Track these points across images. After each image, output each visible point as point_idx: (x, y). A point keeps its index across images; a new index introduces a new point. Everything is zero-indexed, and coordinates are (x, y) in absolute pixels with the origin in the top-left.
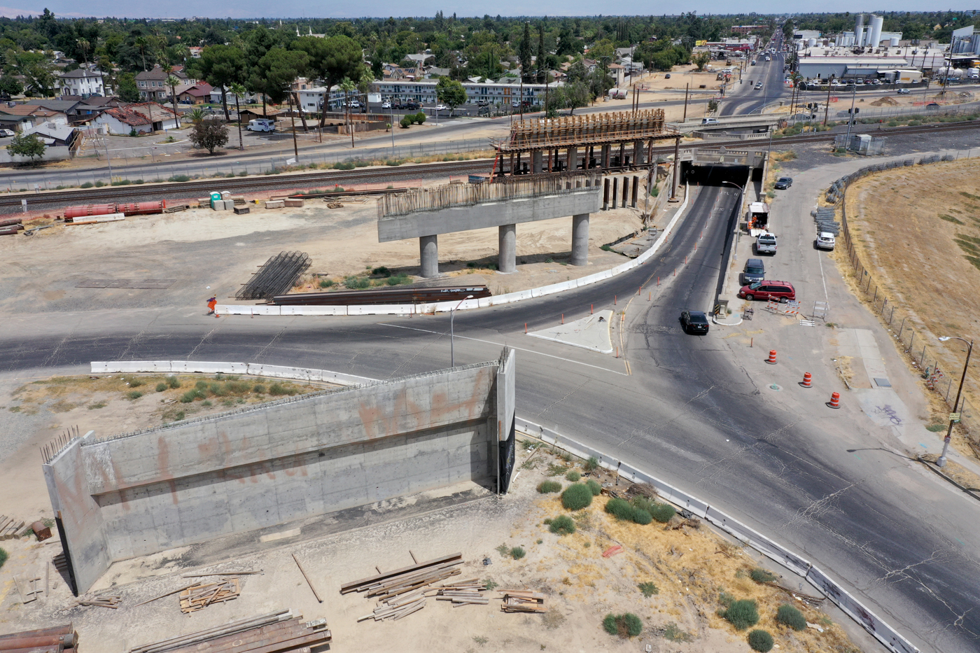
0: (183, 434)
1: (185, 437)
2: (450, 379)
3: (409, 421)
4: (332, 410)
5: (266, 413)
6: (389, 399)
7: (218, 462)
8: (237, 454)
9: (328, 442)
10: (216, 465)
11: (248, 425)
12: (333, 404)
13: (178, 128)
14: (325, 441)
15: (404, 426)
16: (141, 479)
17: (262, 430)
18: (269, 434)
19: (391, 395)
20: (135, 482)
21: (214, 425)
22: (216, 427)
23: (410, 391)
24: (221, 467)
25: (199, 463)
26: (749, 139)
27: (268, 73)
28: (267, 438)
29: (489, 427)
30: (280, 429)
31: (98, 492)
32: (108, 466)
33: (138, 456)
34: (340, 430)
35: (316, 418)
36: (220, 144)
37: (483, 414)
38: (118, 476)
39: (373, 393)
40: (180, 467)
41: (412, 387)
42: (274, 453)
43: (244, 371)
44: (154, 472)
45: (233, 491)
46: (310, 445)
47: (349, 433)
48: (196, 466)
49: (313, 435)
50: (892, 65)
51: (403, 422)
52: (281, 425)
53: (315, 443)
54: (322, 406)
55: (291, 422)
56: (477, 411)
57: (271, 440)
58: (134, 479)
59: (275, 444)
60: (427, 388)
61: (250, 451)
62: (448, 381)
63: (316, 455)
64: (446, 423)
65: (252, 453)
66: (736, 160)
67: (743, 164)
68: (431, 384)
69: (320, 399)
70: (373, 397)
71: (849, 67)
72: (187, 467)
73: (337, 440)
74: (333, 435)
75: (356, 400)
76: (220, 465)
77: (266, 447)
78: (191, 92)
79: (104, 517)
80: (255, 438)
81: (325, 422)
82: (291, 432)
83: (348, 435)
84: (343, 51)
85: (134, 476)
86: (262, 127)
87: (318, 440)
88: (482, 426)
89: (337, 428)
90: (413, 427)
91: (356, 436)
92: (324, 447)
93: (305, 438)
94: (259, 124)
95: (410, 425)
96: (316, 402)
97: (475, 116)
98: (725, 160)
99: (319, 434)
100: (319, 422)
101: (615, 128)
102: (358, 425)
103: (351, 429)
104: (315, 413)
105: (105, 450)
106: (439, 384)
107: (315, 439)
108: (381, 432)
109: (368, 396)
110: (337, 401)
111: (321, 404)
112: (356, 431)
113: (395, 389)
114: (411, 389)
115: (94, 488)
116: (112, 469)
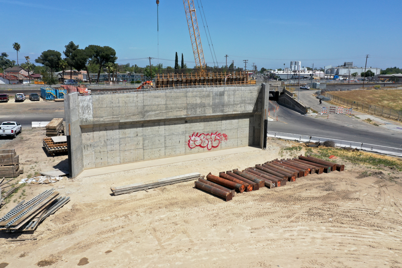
2: (242, 90)
3: (225, 109)
4: (194, 96)
5: (166, 93)
6: (218, 95)
7: (142, 116)
8: (150, 113)
9: (191, 114)
10: (141, 118)
11: (158, 97)
14: (189, 113)
15: (223, 111)
16: (105, 120)
17: (163, 102)
18: (166, 104)
19: (218, 93)
20: (102, 121)
21: (142, 94)
22: (143, 96)
24: (143, 120)
25: (134, 115)
27: (76, 58)
28: (164, 106)
29: (254, 120)
30: (171, 102)
31: (84, 124)
32: (90, 109)
33: (105, 106)
34: (196, 108)
35: (187, 99)
36: (55, 84)
37: (254, 110)
38: (94, 117)
39: (212, 91)
40: (124, 116)
41: (227, 91)
42: (167, 115)
44: (112, 117)
45: (146, 136)
46: (183, 114)
47: (200, 110)
48: (132, 117)
49: (185, 109)
51: (222, 109)
53: (185, 113)
55: (176, 100)
56: (251, 109)
57: (167, 108)
58: (102, 119)
60: (233, 92)
61: (157, 112)
63: (184, 121)
64: (239, 113)
65: (157, 114)
66: (274, 89)
69: (189, 90)
72: (128, 116)
73: (195, 114)
74: (193, 110)
75: (204, 93)
76: (143, 118)
77: (164, 111)
78: (32, 76)
79: (83, 142)
80: (160, 106)
81: (191, 103)
82: (175, 105)
83: (200, 112)
85: (102, 117)
87: (187, 112)
88: (252, 118)
89: (194, 107)
90: (226, 112)
91: (203, 112)
92: (189, 116)
93: (181, 109)
95: (225, 111)
99: (187, 109)
100: (188, 102)
102: (204, 107)
103: (201, 108)
104: (186, 97)
105: (90, 99)
106: (238, 92)
107: (185, 111)
108: (213, 112)
109: (210, 92)
110: (196, 92)
111: (189, 92)
112: (203, 110)
113: (220, 90)
114: (227, 92)
115: (82, 122)
116: (92, 111)
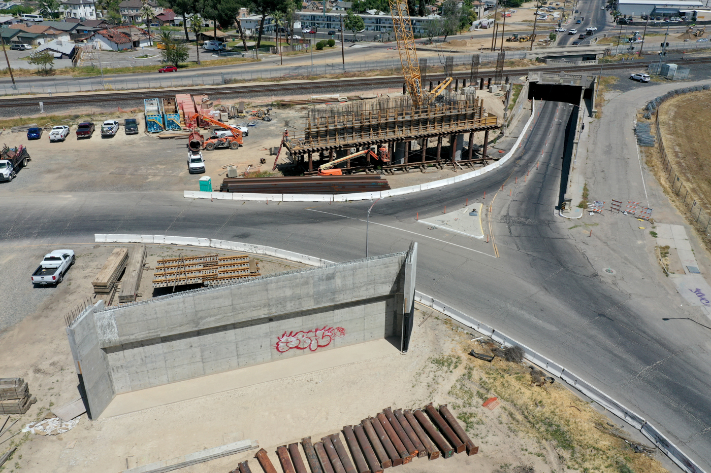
0: (169, 304)
1: (170, 306)
2: (369, 265)
3: (336, 296)
4: (280, 288)
5: (231, 290)
6: (323, 280)
7: (194, 325)
8: (208, 319)
9: (275, 311)
10: (193, 327)
11: (217, 298)
12: (281, 284)
13: (151, 46)
15: (333, 300)
16: (137, 337)
17: (228, 302)
18: (232, 305)
19: (324, 277)
20: (133, 339)
21: (192, 298)
22: (194, 300)
24: (197, 329)
25: (181, 326)
26: (582, 65)
28: (231, 308)
29: (396, 301)
30: (241, 301)
31: (106, 346)
32: (113, 327)
33: (136, 320)
34: (285, 302)
35: (268, 294)
36: (183, 60)
37: (391, 291)
38: (121, 336)
39: (311, 275)
40: (166, 328)
42: (236, 319)
43: (208, 244)
44: (147, 332)
45: (205, 346)
46: (263, 313)
47: (292, 304)
48: (178, 328)
49: (265, 306)
50: (691, 5)
51: (332, 297)
52: (241, 299)
53: (267, 312)
54: (273, 285)
55: (249, 296)
56: (386, 290)
57: (234, 310)
58: (132, 337)
59: (237, 312)
60: (351, 272)
61: (218, 317)
62: (367, 267)
63: (265, 320)
64: (364, 298)
65: (219, 319)
66: (572, 82)
67: (577, 85)
68: (354, 269)
69: (271, 280)
70: (311, 279)
71: (657, 7)
72: (172, 328)
73: (283, 310)
74: (280, 306)
75: (298, 280)
76: (196, 327)
77: (230, 314)
79: (110, 363)
80: (222, 308)
81: (275, 297)
82: (249, 304)
83: (291, 306)
85: (133, 334)
86: (213, 47)
87: (269, 310)
88: (391, 300)
89: (282, 301)
90: (339, 301)
91: (297, 307)
92: (273, 315)
93: (259, 308)
94: (211, 44)
95: (338, 299)
96: (269, 282)
98: (564, 82)
99: (269, 305)
100: (270, 297)
102: (298, 299)
103: (293, 302)
104: (267, 290)
105: (111, 316)
106: (360, 270)
107: (266, 309)
108: (317, 304)
109: (308, 278)
110: (284, 281)
111: (272, 283)
112: (297, 303)
113: (328, 273)
114: (339, 273)
115: (103, 343)
116: (116, 330)
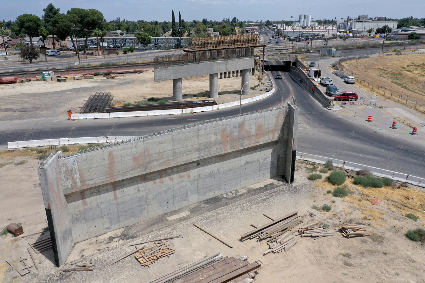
0: (124, 149)
1: (125, 151)
2: (265, 116)
3: (245, 142)
4: (207, 134)
5: (173, 135)
6: (236, 128)
7: (144, 169)
8: (154, 163)
9: (205, 155)
10: (143, 171)
11: (162, 143)
12: (208, 130)
13: (7, 55)
14: (202, 154)
15: (242, 145)
16: (97, 182)
17: (169, 147)
18: (173, 149)
19: (237, 125)
20: (93, 184)
21: (142, 143)
22: (144, 145)
23: (246, 123)
24: (145, 173)
25: (133, 170)
26: (284, 52)
27: (57, 25)
28: (172, 152)
29: (279, 147)
30: (179, 146)
31: (69, 192)
32: (76, 173)
33: (96, 165)
34: (211, 147)
35: (199, 139)
36: (35, 58)
37: (279, 138)
38: (82, 181)
39: (229, 123)
40: (121, 172)
41: (248, 120)
42: (175, 162)
43: (105, 141)
44: (105, 177)
45: (149, 189)
46: (194, 157)
47: (215, 149)
48: (131, 172)
49: (196, 150)
50: (320, 32)
51: (242, 142)
52: (180, 144)
53: (198, 156)
54: (202, 131)
55: (185, 141)
56: (276, 136)
57: (174, 154)
58: (92, 182)
59: (176, 156)
60: (254, 121)
61: (162, 161)
62: (265, 117)
63: (195, 164)
64: (262, 143)
65: (163, 163)
66: (285, 59)
67: (288, 60)
68: (256, 119)
69: (202, 127)
70: (228, 126)
71: (303, 33)
72: (125, 172)
73: (209, 154)
74: (207, 150)
75: (220, 127)
77: (171, 158)
78: (9, 42)
79: (70, 211)
80: (165, 152)
81: (203, 142)
82: (185, 148)
83: (215, 150)
84: (95, 15)
85: (93, 179)
86: (54, 53)
87: (199, 154)
88: (276, 146)
89: (209, 146)
90: (246, 146)
91: (218, 151)
92: (202, 158)
93: (192, 152)
94: (52, 52)
95: (245, 144)
96: (200, 128)
97: (156, 50)
98: (280, 59)
99: (200, 150)
100: (200, 142)
101: (238, 42)
102: (220, 144)
103: (216, 147)
104: (198, 136)
105: (74, 161)
106: (260, 119)
107: (198, 153)
108: (231, 149)
109: (226, 125)
112: (219, 148)
113: (240, 121)
115: (66, 190)
116: (78, 175)
